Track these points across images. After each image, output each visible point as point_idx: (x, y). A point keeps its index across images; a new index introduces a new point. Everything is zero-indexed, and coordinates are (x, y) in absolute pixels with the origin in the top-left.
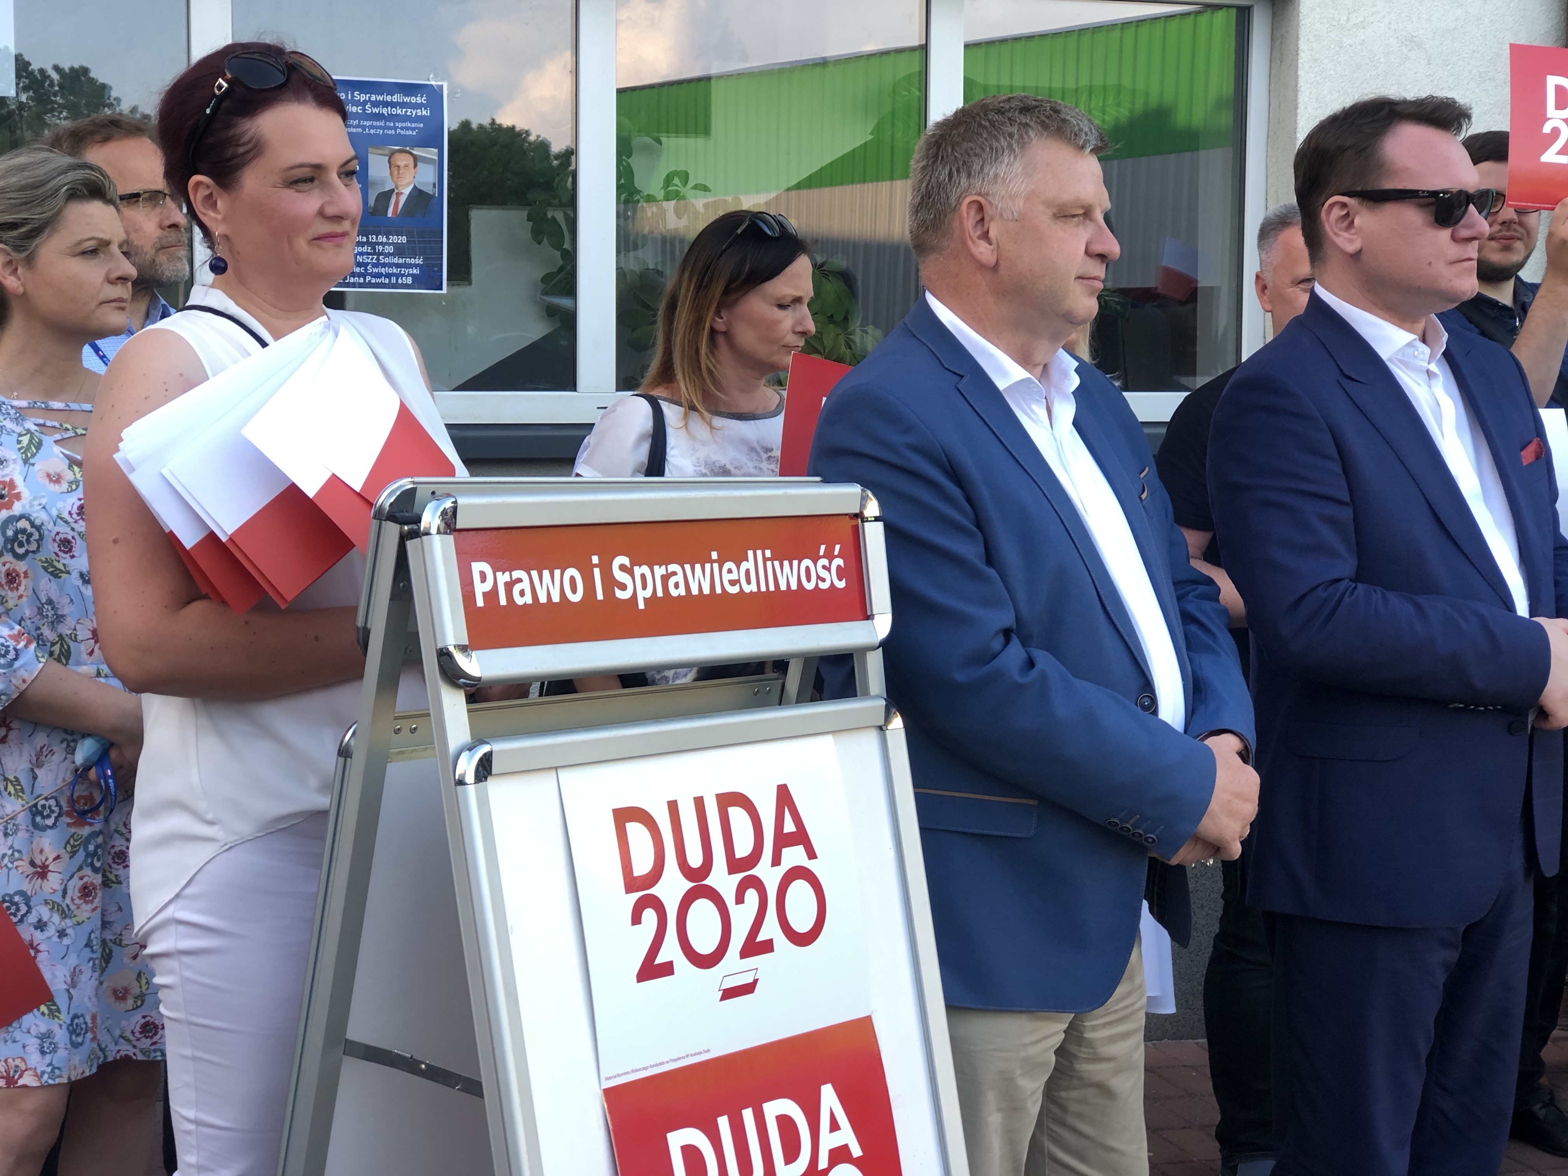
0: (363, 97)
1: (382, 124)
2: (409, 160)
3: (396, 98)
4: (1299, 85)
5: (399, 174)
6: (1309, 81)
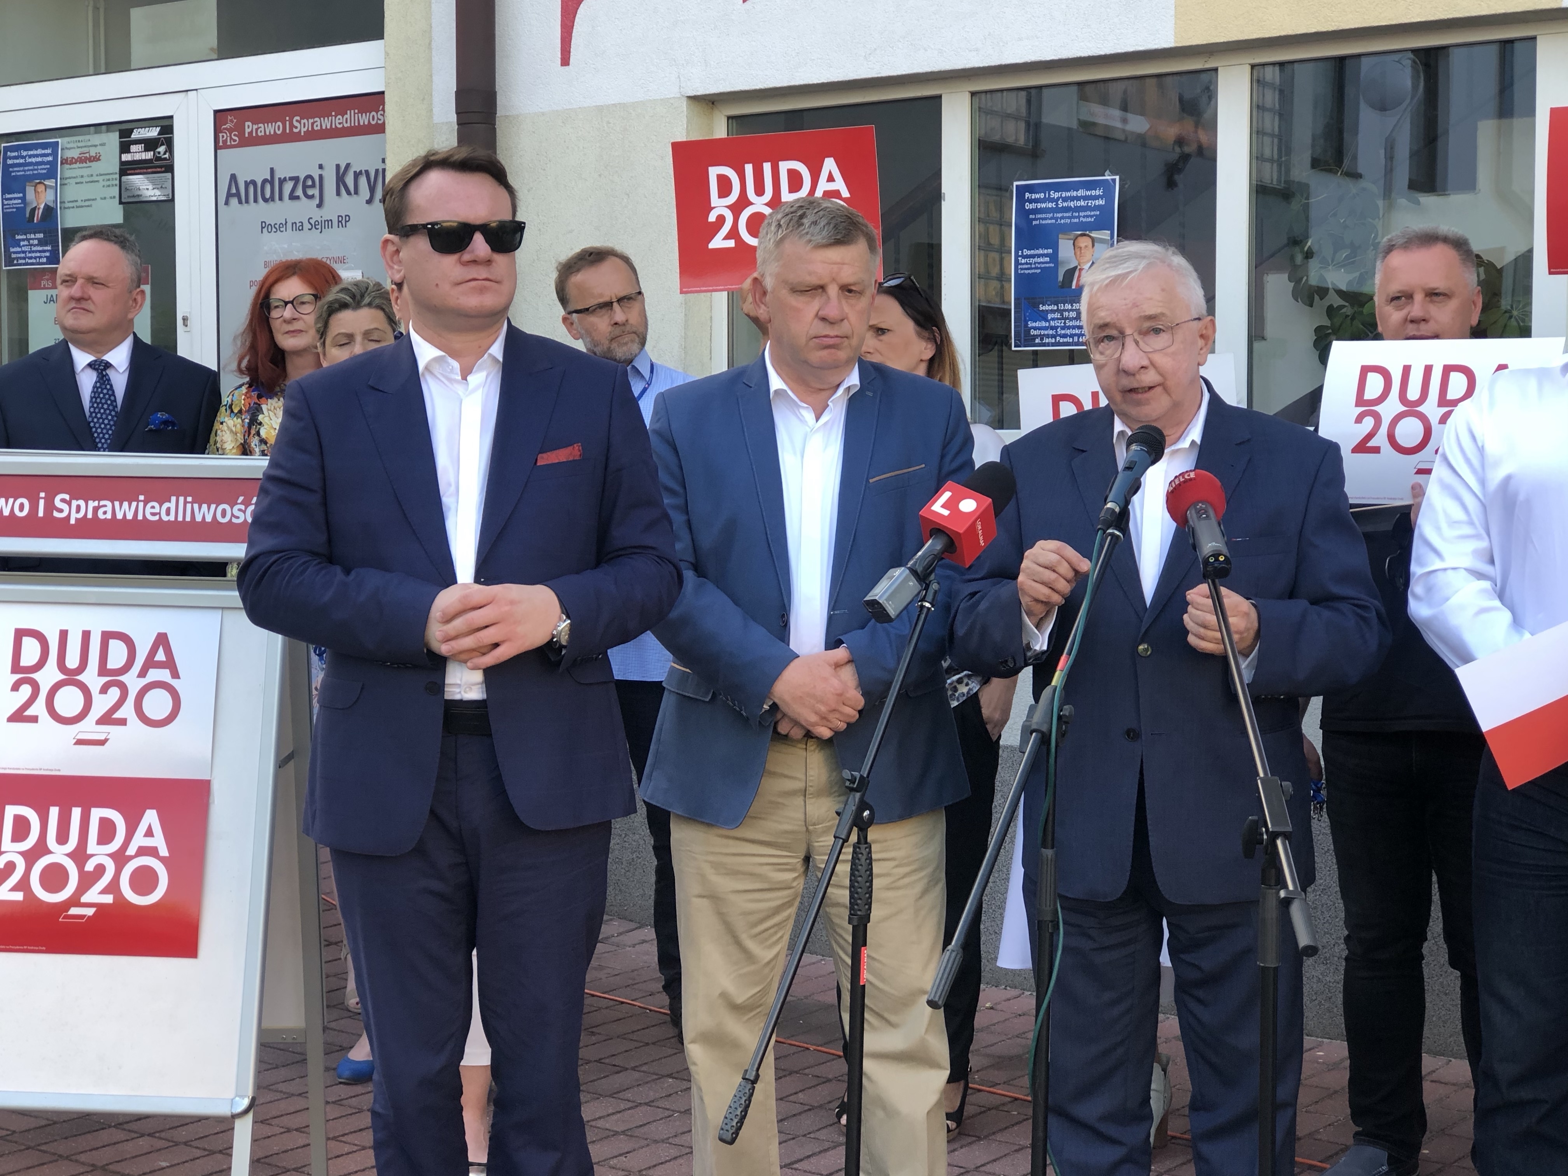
0: (1055, 195)
1: (1069, 214)
2: (1089, 242)
3: (1081, 193)
5: (1081, 253)
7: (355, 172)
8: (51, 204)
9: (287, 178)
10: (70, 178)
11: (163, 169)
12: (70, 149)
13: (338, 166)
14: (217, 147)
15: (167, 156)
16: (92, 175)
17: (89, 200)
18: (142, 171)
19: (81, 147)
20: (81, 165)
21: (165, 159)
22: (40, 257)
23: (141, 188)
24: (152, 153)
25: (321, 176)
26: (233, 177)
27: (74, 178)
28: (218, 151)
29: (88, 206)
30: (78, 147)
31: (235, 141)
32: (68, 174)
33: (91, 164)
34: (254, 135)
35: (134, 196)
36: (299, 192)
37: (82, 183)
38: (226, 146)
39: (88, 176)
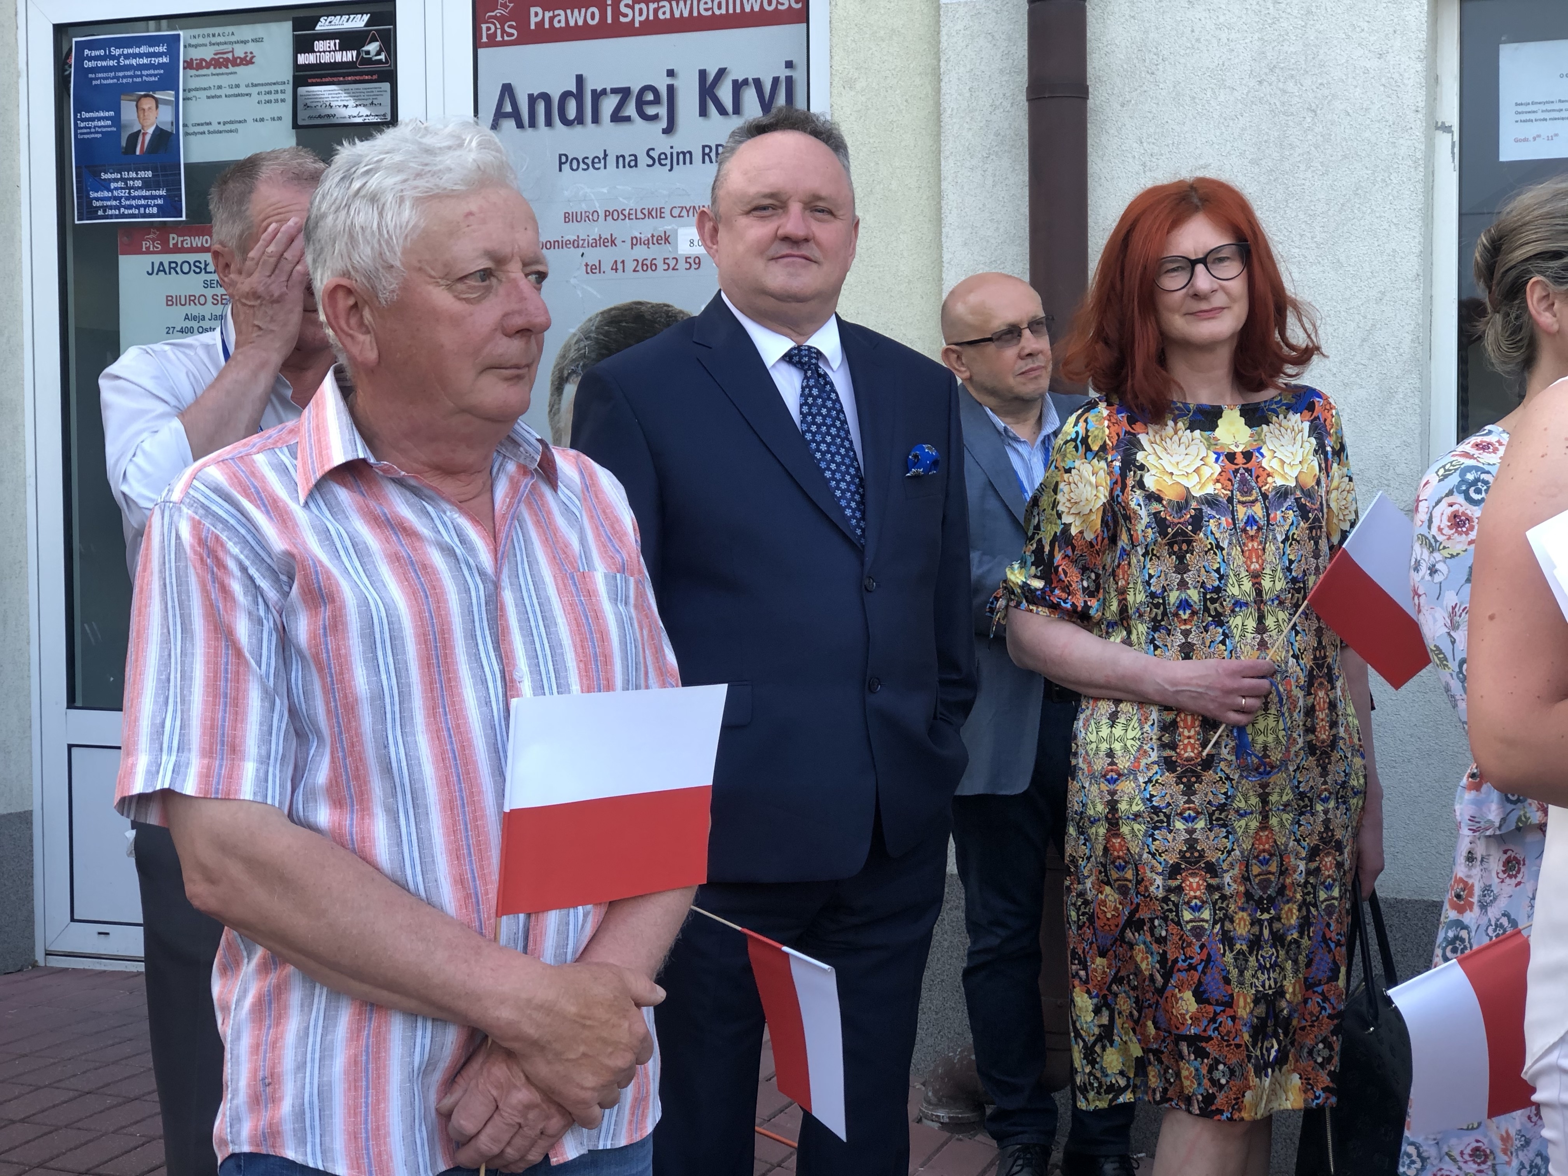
7: (735, 82)
8: (168, 128)
9: (608, 90)
10: (197, 89)
11: (375, 77)
12: (196, 46)
13: (703, 74)
14: (477, 44)
15: (382, 57)
16: (238, 86)
17: (231, 122)
18: (335, 79)
19: (218, 44)
20: (218, 71)
21: (380, 61)
22: (146, 206)
23: (333, 104)
24: (355, 53)
25: (671, 89)
26: (507, 90)
27: (205, 89)
28: (481, 51)
29: (231, 131)
30: (212, 44)
31: (512, 35)
32: (194, 83)
33: (236, 69)
34: (547, 26)
35: (320, 116)
36: (631, 110)
37: (220, 96)
38: (493, 43)
39: (231, 87)
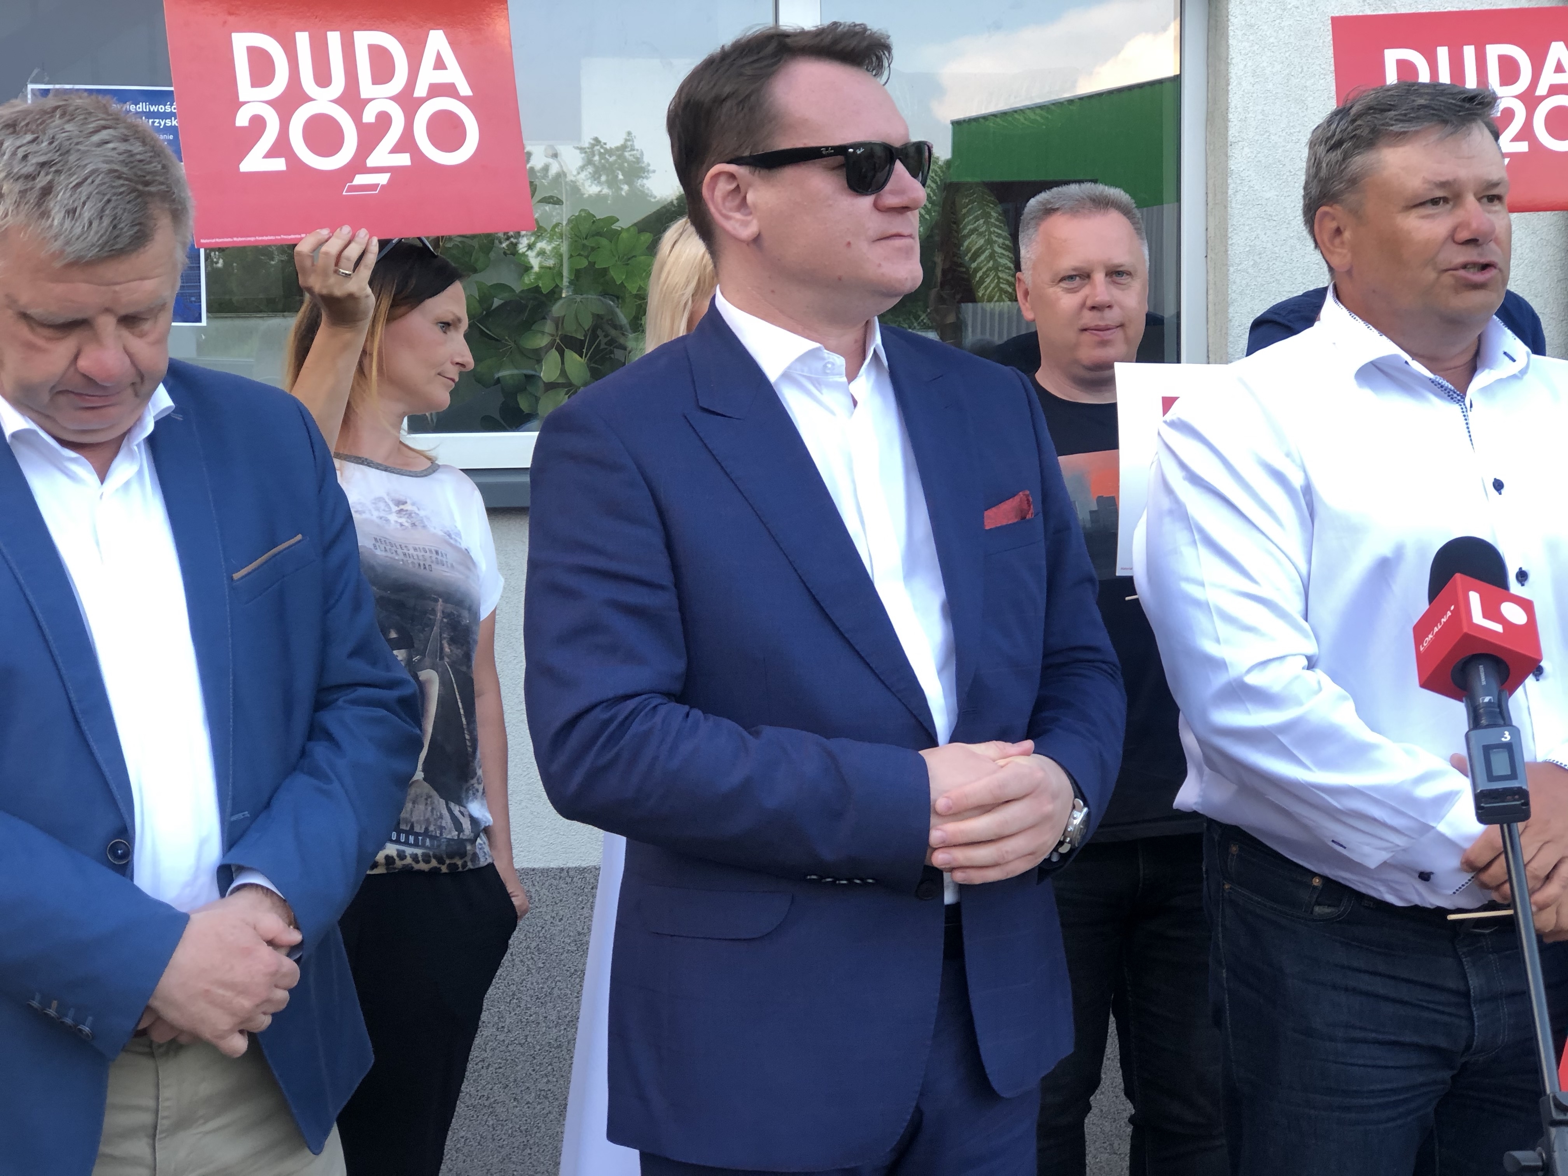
4: (1230, 57)
6: (1243, 52)
